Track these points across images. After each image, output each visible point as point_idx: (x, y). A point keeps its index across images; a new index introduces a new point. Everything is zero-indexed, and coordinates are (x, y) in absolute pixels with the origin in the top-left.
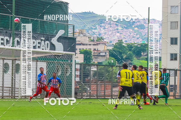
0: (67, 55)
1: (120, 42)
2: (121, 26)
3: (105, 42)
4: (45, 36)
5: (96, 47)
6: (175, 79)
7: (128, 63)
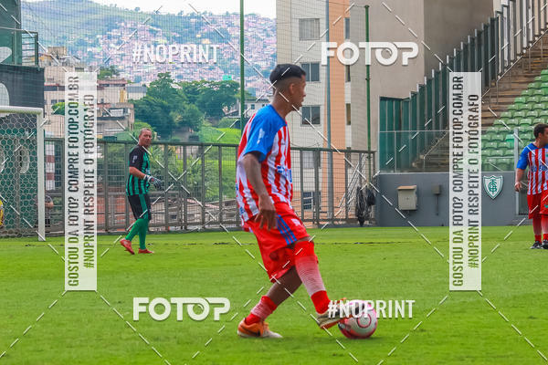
0: (22, 114)
1: (164, 79)
2: (164, 35)
3: (123, 80)
6: (317, 173)
7: (187, 135)
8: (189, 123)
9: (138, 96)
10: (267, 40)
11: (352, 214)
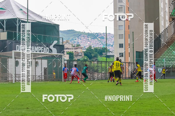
0: (59, 55)
1: (90, 47)
2: (90, 38)
3: (81, 47)
4: (46, 44)
5: (76, 50)
7: (95, 59)
8: (96, 56)
9: (85, 51)
10: (112, 39)
11: (130, 76)
